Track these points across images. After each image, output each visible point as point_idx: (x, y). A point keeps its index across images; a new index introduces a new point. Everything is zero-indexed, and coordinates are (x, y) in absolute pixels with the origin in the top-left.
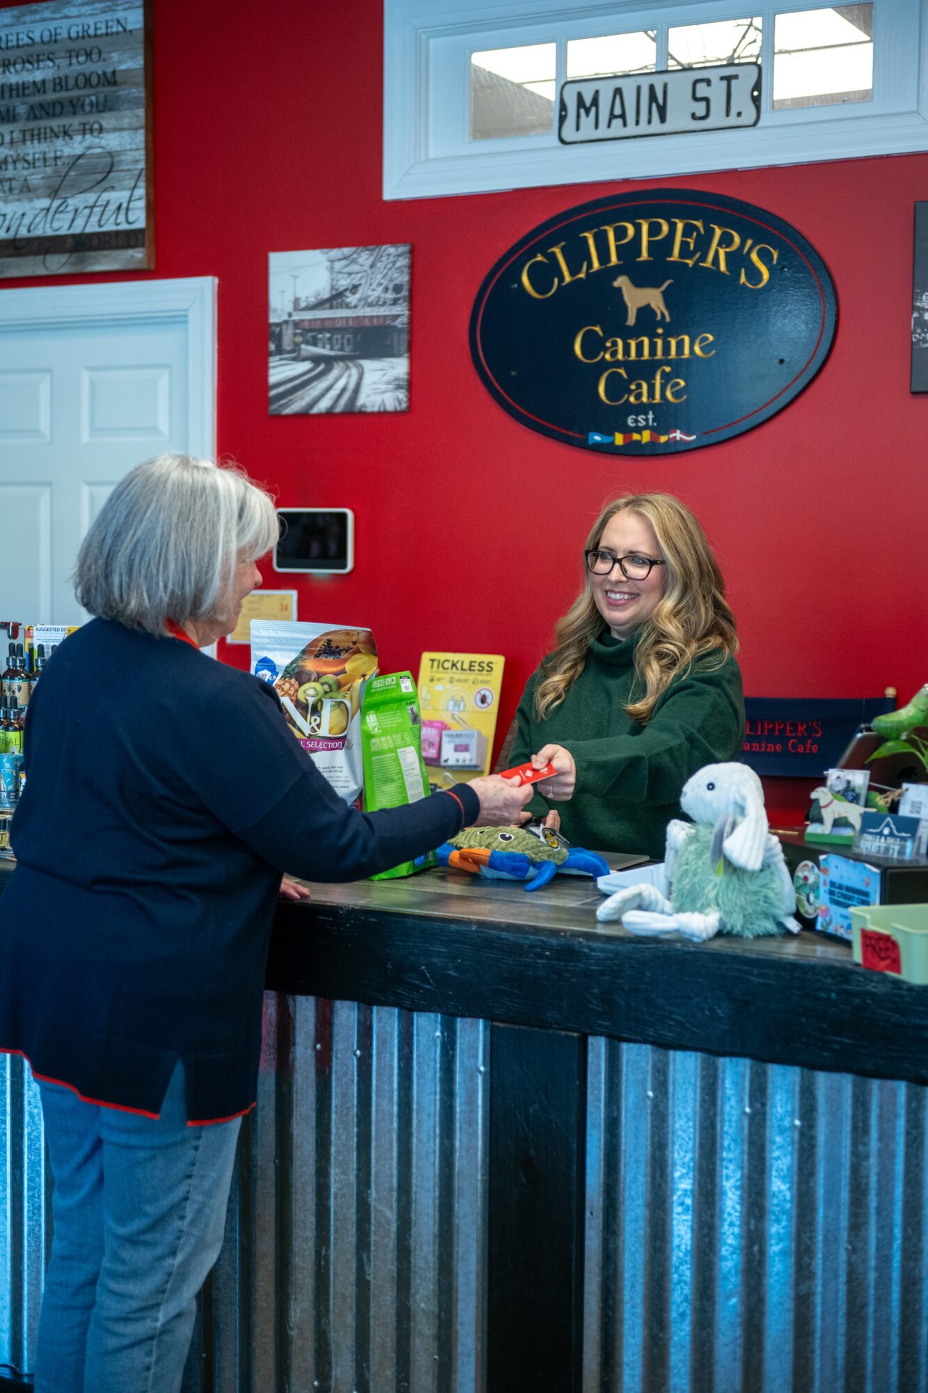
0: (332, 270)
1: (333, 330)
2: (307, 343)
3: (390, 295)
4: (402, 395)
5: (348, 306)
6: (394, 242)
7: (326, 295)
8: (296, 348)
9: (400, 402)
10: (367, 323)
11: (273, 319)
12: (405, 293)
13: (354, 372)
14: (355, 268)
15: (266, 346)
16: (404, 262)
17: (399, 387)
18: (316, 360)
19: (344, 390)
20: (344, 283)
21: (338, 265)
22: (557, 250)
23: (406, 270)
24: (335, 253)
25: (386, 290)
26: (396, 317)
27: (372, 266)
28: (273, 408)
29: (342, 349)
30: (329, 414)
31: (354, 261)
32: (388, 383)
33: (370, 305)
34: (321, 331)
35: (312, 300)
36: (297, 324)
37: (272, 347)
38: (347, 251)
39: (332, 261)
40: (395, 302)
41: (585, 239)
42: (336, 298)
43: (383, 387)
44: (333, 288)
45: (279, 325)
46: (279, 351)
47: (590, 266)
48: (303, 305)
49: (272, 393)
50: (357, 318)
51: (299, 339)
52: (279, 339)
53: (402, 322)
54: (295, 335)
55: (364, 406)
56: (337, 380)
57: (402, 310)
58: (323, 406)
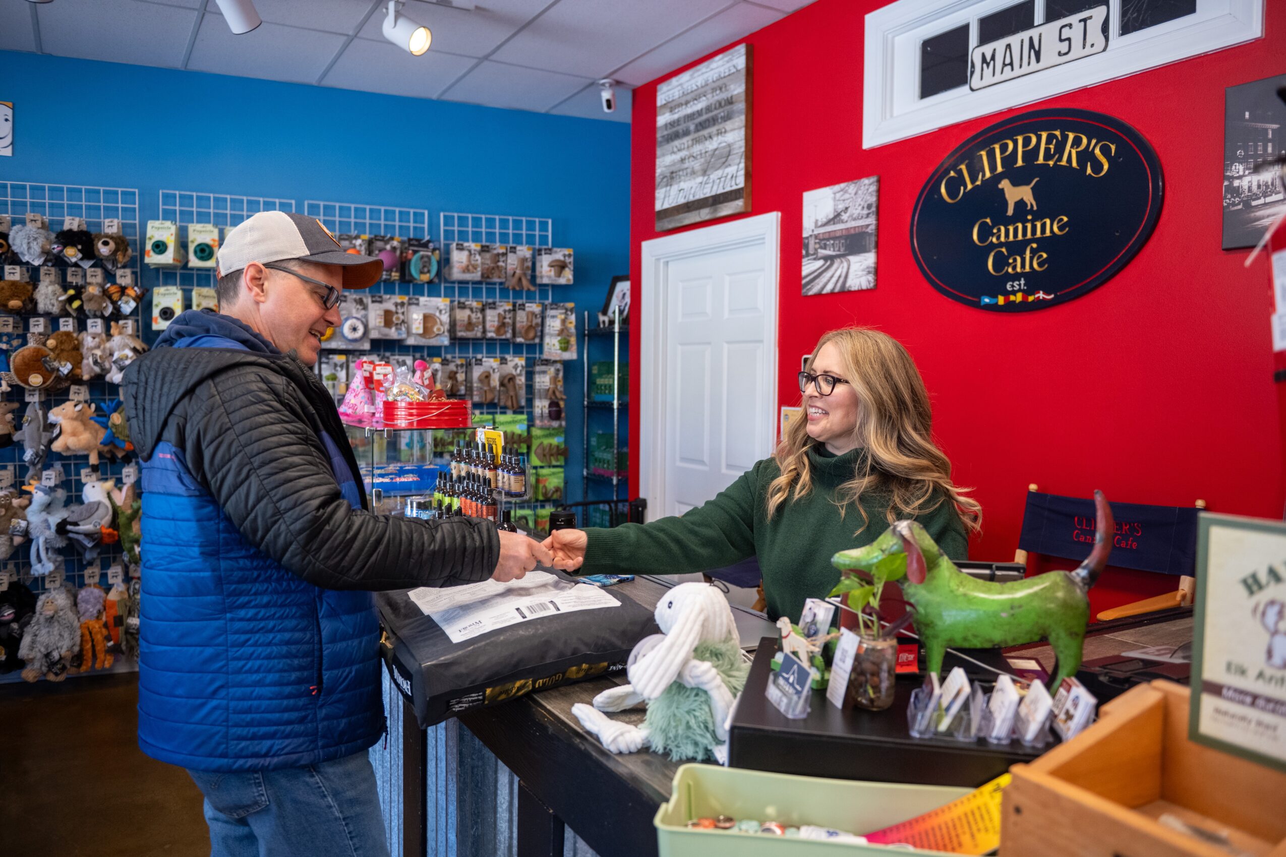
0: (834, 199)
1: (834, 238)
2: (821, 248)
3: (865, 212)
4: (871, 278)
5: (843, 222)
6: (867, 175)
7: (831, 216)
8: (816, 253)
9: (869, 282)
10: (852, 232)
11: (805, 235)
12: (874, 209)
13: (845, 264)
14: (847, 196)
15: (801, 253)
16: (874, 188)
17: (869, 273)
18: (826, 258)
19: (840, 277)
20: (841, 207)
21: (838, 195)
22: (963, 167)
23: (875, 194)
24: (837, 188)
25: (863, 208)
26: (868, 226)
27: (856, 194)
28: (804, 291)
29: (839, 250)
30: (832, 294)
31: (846, 192)
32: (863, 270)
33: (855, 219)
34: (828, 239)
35: (825, 220)
36: (816, 237)
37: (804, 252)
38: (843, 185)
39: (835, 194)
40: (868, 215)
41: (981, 156)
42: (836, 218)
43: (860, 273)
44: (835, 211)
45: (807, 238)
46: (808, 255)
47: (984, 175)
48: (820, 223)
49: (804, 282)
50: (847, 229)
51: (817, 246)
52: (807, 246)
53: (872, 229)
54: (816, 243)
55: (850, 286)
56: (836, 270)
57: (872, 221)
58: (828, 289)
